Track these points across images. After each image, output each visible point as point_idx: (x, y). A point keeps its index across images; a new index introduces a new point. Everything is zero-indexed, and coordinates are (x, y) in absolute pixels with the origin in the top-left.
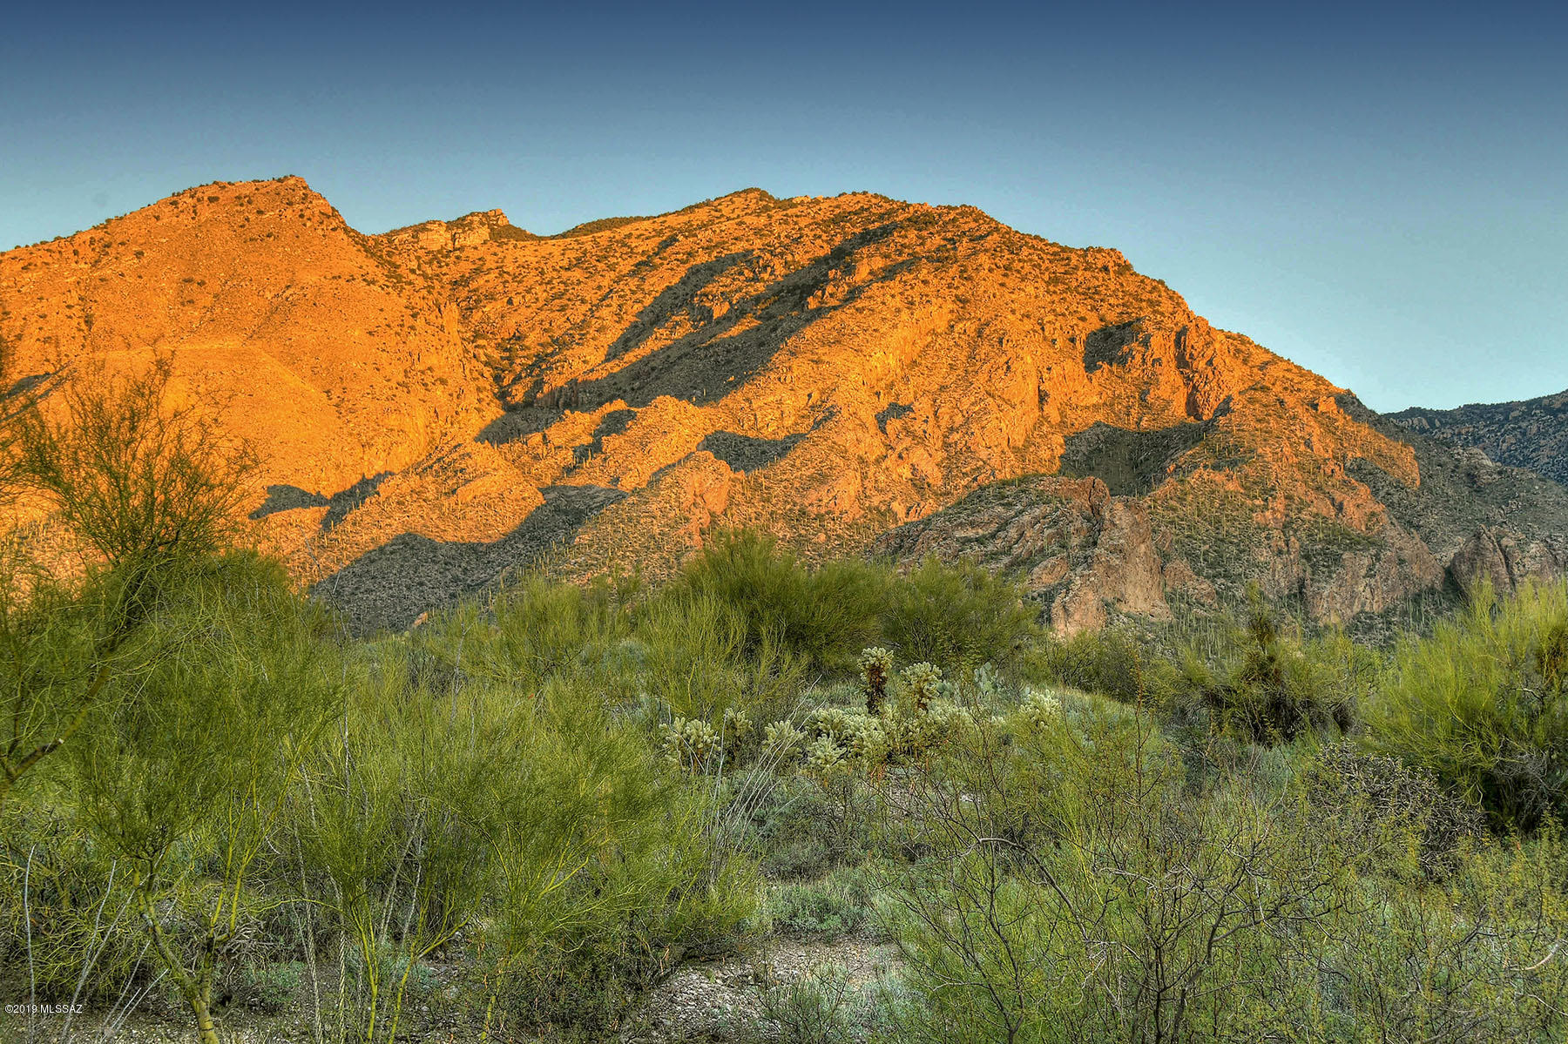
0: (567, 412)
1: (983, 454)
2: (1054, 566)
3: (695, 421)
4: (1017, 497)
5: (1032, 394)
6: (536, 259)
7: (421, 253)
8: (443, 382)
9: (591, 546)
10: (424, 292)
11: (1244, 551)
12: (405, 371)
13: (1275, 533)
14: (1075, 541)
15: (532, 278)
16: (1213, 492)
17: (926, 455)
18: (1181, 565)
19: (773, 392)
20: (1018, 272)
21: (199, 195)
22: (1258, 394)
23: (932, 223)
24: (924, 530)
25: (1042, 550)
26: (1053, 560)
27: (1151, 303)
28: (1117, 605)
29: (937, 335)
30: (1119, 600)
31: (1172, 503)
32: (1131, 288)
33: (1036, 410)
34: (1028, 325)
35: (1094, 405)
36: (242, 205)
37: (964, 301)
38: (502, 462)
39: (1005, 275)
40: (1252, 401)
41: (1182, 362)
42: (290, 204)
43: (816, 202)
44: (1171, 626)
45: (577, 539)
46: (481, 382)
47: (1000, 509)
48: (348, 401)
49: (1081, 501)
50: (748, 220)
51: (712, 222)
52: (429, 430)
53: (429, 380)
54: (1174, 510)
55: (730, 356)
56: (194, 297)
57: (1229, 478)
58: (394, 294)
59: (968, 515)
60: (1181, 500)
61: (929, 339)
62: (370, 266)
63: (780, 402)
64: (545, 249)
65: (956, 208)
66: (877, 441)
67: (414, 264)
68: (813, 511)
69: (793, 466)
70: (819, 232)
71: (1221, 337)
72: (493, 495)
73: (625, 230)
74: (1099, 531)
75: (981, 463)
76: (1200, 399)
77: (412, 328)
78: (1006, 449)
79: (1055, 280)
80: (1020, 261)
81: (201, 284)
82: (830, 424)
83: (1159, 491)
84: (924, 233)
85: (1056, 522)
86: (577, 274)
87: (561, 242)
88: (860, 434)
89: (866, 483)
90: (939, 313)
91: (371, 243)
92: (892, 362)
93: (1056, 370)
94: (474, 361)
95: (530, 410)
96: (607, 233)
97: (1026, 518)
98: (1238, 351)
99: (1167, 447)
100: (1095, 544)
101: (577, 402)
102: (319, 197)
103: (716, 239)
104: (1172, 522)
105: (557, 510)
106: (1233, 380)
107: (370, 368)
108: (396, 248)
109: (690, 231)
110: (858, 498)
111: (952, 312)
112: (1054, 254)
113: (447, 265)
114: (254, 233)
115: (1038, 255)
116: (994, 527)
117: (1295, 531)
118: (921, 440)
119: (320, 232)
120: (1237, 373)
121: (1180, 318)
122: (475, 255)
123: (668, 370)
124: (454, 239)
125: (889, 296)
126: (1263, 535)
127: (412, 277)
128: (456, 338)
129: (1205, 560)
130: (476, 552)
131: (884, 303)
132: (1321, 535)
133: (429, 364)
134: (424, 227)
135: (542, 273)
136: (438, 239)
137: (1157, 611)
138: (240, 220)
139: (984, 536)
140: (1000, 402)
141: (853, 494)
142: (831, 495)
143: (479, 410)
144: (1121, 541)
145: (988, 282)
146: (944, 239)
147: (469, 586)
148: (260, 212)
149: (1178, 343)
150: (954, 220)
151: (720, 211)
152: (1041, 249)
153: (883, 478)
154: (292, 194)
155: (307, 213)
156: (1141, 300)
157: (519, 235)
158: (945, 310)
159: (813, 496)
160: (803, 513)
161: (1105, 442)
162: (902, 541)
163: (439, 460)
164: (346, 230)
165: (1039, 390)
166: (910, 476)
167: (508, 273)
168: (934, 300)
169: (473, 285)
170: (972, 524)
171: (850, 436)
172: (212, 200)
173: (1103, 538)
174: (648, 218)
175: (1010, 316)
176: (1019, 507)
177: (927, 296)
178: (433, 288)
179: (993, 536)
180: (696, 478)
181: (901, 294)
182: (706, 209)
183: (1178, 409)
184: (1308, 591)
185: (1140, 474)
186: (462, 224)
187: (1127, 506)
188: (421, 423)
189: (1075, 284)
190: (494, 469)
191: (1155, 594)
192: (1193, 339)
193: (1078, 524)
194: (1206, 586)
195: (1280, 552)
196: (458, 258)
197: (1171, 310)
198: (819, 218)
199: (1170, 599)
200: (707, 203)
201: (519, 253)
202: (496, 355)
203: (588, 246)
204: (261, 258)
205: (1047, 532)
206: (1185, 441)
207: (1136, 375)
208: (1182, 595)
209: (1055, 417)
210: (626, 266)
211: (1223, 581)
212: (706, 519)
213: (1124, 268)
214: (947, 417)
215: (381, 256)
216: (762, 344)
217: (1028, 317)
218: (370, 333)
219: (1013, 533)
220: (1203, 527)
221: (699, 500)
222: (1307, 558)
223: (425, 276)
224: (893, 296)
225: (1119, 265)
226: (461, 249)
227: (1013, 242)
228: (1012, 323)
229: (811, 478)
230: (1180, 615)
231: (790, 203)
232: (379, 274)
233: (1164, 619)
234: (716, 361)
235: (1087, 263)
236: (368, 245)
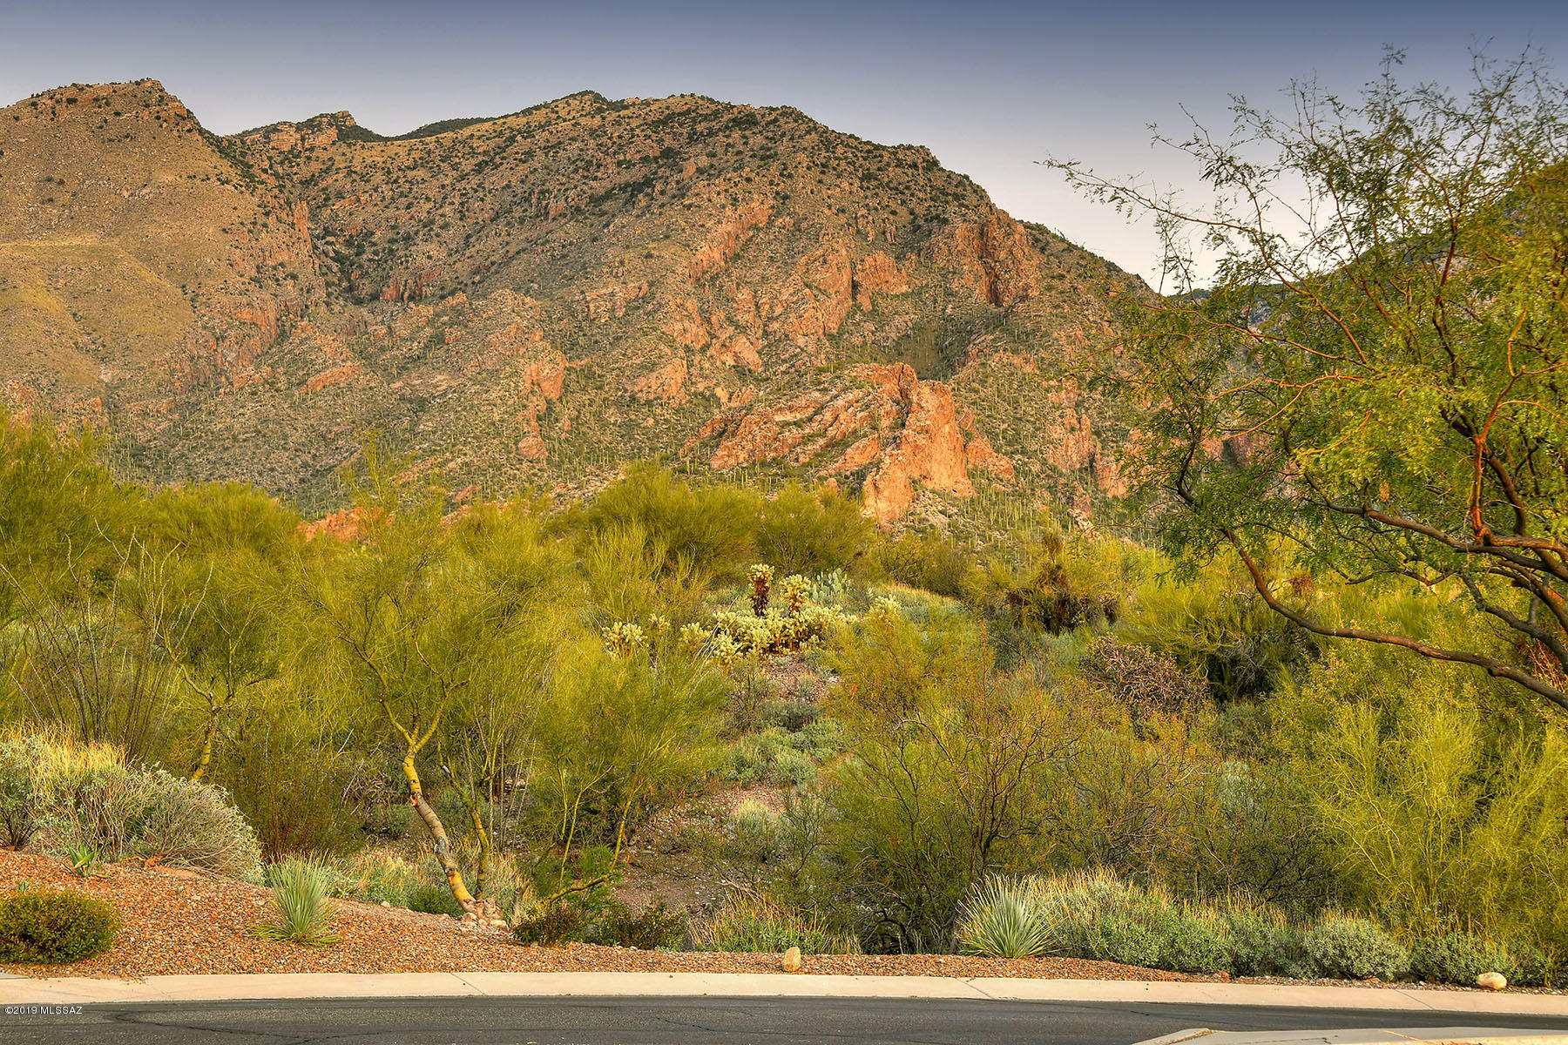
0: (412, 305)
1: (801, 341)
2: (865, 447)
3: (532, 313)
4: (832, 383)
5: (846, 285)
6: (382, 159)
7: (272, 153)
8: (294, 277)
9: (434, 433)
10: (276, 191)
11: (1040, 429)
12: (258, 267)
13: (1068, 411)
14: (885, 423)
15: (379, 177)
16: (1012, 374)
17: (748, 343)
18: (981, 443)
19: (605, 285)
20: (834, 169)
21: (58, 96)
22: (1056, 282)
23: (756, 124)
24: (746, 415)
25: (855, 431)
26: (865, 441)
27: (957, 197)
28: (923, 482)
29: (759, 229)
30: (925, 477)
31: (975, 385)
32: (939, 183)
33: (850, 300)
34: (843, 219)
35: (903, 294)
36: (100, 107)
37: (786, 197)
38: (351, 354)
39: (823, 172)
40: (1050, 288)
41: (985, 251)
42: (147, 106)
43: (647, 103)
44: (972, 501)
45: (422, 427)
46: (330, 277)
47: (817, 394)
48: (203, 294)
49: (891, 386)
50: (583, 121)
51: (549, 123)
52: (279, 323)
53: (280, 276)
54: (977, 392)
55: (565, 251)
56: (54, 196)
57: (1027, 361)
58: (247, 195)
59: (787, 401)
60: (983, 382)
61: (751, 233)
62: (225, 167)
63: (613, 294)
64: (392, 149)
65: (777, 109)
66: (701, 331)
67: (266, 165)
68: (642, 397)
69: (624, 355)
70: (649, 132)
71: (1021, 228)
72: (342, 385)
73: (467, 132)
74: (907, 413)
75: (799, 350)
76: (1001, 287)
77: (265, 226)
78: (822, 337)
79: (868, 177)
80: (836, 158)
81: (61, 182)
82: (660, 315)
83: (963, 373)
84: (747, 133)
85: (868, 406)
86: (420, 173)
87: (406, 142)
88: (687, 324)
89: (692, 370)
90: (759, 207)
91: (225, 143)
92: (717, 255)
93: (869, 261)
94: (322, 256)
95: (376, 303)
96: (450, 135)
97: (840, 402)
98: (1037, 240)
99: (971, 332)
100: (903, 425)
101: (420, 295)
102: (174, 99)
103: (553, 141)
104: (973, 404)
105: (403, 398)
106: (1030, 271)
107: (224, 264)
108: (249, 149)
109: (528, 133)
110: (684, 384)
111: (772, 207)
112: (869, 152)
113: (298, 165)
114: (112, 132)
115: (853, 153)
116: (811, 411)
117: (1087, 410)
118: (742, 329)
119: (175, 133)
120: (1035, 262)
121: (983, 210)
122: (325, 156)
123: (507, 264)
124: (303, 139)
125: (710, 193)
126: (1058, 413)
127: (264, 176)
128: (305, 235)
129: (1004, 438)
130: (324, 438)
131: (710, 200)
132: (1111, 413)
133: (280, 259)
134: (274, 129)
135: (389, 172)
136: (288, 140)
137: (960, 487)
138: (98, 121)
139: (801, 420)
140: (816, 292)
141: (680, 381)
142: (659, 382)
143: (328, 304)
144: (928, 422)
145: (804, 181)
146: (767, 138)
147: (317, 471)
148: (117, 114)
149: (982, 234)
150: (776, 120)
151: (557, 112)
152: (856, 148)
153: (707, 365)
154: (149, 97)
155: (163, 114)
156: (948, 194)
157: (367, 136)
158: (766, 206)
159: (642, 382)
160: (633, 399)
161: (913, 329)
162: (726, 425)
163: (289, 352)
164: (202, 132)
165: (853, 281)
166: (733, 363)
167: (356, 172)
168: (756, 196)
169: (322, 184)
170: (790, 409)
171: (678, 326)
172: (71, 101)
173: (911, 420)
174: (487, 120)
175: (826, 211)
176: (834, 392)
177: (750, 192)
178: (284, 187)
179: (810, 420)
180: (534, 367)
181: (726, 191)
182: (544, 111)
183: (979, 294)
184: (1099, 465)
185: (945, 358)
186: (313, 125)
187: (933, 389)
188: (272, 317)
189: (886, 180)
190: (343, 361)
191: (958, 471)
192: (997, 233)
193: (888, 407)
194: (1004, 462)
195: (1073, 429)
196: (309, 158)
197: (975, 203)
198: (649, 121)
199: (971, 475)
200: (546, 106)
201: (366, 154)
202: (344, 251)
203: (432, 147)
204: (118, 158)
205: (859, 415)
206: (987, 327)
207: (942, 265)
208: (982, 471)
209: (867, 305)
210: (468, 165)
211: (1020, 456)
212: (543, 406)
213: (933, 164)
214: (767, 307)
215: (234, 157)
216: (595, 240)
217: (843, 211)
218: (224, 230)
219: (828, 416)
220: (1003, 407)
221: (536, 388)
222: (1097, 433)
223: (276, 175)
224: (719, 194)
225: (928, 161)
226: (312, 149)
227: (829, 140)
228: (828, 217)
229: (642, 367)
230: (980, 490)
231: (622, 105)
232: (233, 174)
233: (966, 494)
234: (552, 255)
235: (898, 159)
236: (221, 146)
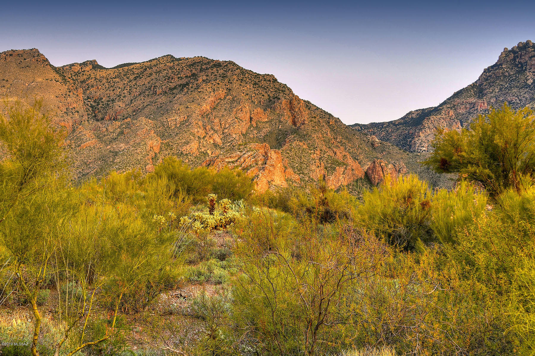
0: (114, 121)
1: (234, 136)
2: (254, 170)
3: (151, 125)
4: (243, 149)
5: (248, 118)
6: (106, 75)
7: (72, 72)
8: (78, 112)
9: (120, 163)
10: (73, 84)
11: (308, 166)
12: (67, 108)
13: (317, 161)
14: (260, 163)
15: (104, 81)
16: (299, 148)
17: (218, 136)
18: (290, 170)
19: (174, 117)
20: (245, 81)
21: (7, 53)
22: (313, 119)
23: (221, 66)
24: (217, 159)
25: (251, 165)
26: (254, 168)
27: (283, 91)
28: (272, 182)
29: (221, 100)
30: (272, 181)
31: (288, 151)
32: (277, 86)
33: (249, 123)
34: (247, 97)
35: (266, 122)
36: (19, 57)
37: (230, 90)
38: (94, 137)
39: (241, 82)
40: (311, 121)
41: (291, 109)
42: (34, 57)
43: (187, 59)
44: (287, 189)
45: (116, 161)
46: (89, 112)
47: (239, 153)
48: (50, 117)
49: (262, 151)
50: (168, 64)
51: (157, 65)
52: (73, 127)
53: (74, 111)
54: (289, 154)
55: (162, 105)
56: (5, 85)
57: (304, 144)
58: (64, 86)
59: (229, 155)
60: (290, 151)
61: (219, 101)
62: (57, 77)
63: (176, 119)
64: (108, 72)
65: (227, 61)
66: (203, 132)
67: (70, 76)
68: (185, 153)
69: (179, 139)
70: (188, 68)
71: (302, 102)
72: (92, 147)
73: (132, 67)
74: (267, 160)
75: (233, 139)
76: (296, 120)
77: (69, 95)
78: (241, 135)
79: (255, 84)
80: (245, 78)
81: (7, 81)
82: (190, 126)
83: (284, 148)
84: (218, 69)
85: (255, 157)
86: (117, 80)
87: (113, 70)
88: (199, 129)
89: (200, 144)
90: (222, 93)
91: (58, 69)
92: (208, 108)
93: (255, 110)
94: (87, 106)
95: (103, 121)
96: (127, 68)
97: (246, 156)
98: (307, 106)
99: (287, 135)
100: (266, 163)
101: (117, 119)
102: (42, 55)
103: (158, 70)
104: (287, 157)
105: (110, 151)
106: (305, 115)
107: (56, 107)
108: (65, 71)
109: (151, 68)
110: (198, 149)
111: (226, 93)
112: (256, 76)
113: (80, 76)
114: (23, 65)
115: (251, 76)
116: (237, 158)
117: (323, 160)
118: (216, 132)
119: (42, 65)
120: (307, 112)
121: (291, 95)
122: (88, 73)
123: (143, 109)
124: (82, 68)
125: (207, 88)
126: (314, 161)
127: (69, 80)
128: (81, 98)
129: (297, 169)
130: (86, 164)
131: (206, 90)
132: (330, 162)
133: (74, 106)
134: (73, 65)
135: (108, 79)
136: (77, 69)
137: (283, 184)
138: (19, 61)
139: (234, 161)
140: (239, 120)
141: (196, 148)
142: (190, 148)
143: (88, 121)
144: (273, 163)
145: (235, 85)
146: (224, 71)
147: (84, 174)
148: (25, 59)
149: (290, 103)
150: (227, 65)
151: (160, 61)
152: (252, 75)
153: (205, 143)
154: (35, 54)
155: (39, 60)
156: (280, 90)
157: (101, 68)
158: (224, 92)
159: (185, 148)
160: (182, 153)
161: (269, 133)
162: (210, 162)
163: (76, 136)
164: (50, 65)
165: (250, 117)
166: (213, 142)
167: (97, 79)
168: (221, 89)
169: (87, 83)
170: (230, 157)
171: (196, 130)
172: (11, 55)
173: (268, 162)
174: (138, 63)
175: (242, 94)
176: (244, 152)
177: (219, 88)
178: (75, 83)
179: (237, 161)
180: (151, 142)
181: (211, 87)
182: (156, 61)
183: (290, 122)
184: (326, 178)
185: (279, 143)
186: (85, 64)
187: (275, 152)
188: (71, 124)
189: (261, 85)
190: (92, 139)
191: (282, 179)
192: (295, 103)
193: (261, 158)
194: (297, 177)
195: (318, 167)
196: (83, 74)
197: (288, 93)
198: (188, 64)
199: (287, 180)
200: (156, 59)
201: (101, 73)
202: (94, 104)
203: (121, 71)
204: (25, 73)
205: (252, 160)
206: (292, 133)
207: (278, 113)
208: (290, 179)
209: (255, 125)
210: (132, 77)
211: (302, 175)
212: (154, 155)
213: (275, 80)
214: (224, 124)
215: (60, 73)
216: (171, 102)
217: (248, 95)
218: (56, 97)
219: (242, 160)
220: (297, 159)
221: (151, 149)
222: (326, 168)
223: (73, 79)
224: (209, 88)
225: (274, 79)
226: (84, 71)
227: (243, 72)
228: (243, 96)
229: (185, 143)
230: (290, 185)
231: (180, 59)
232: (60, 79)
233: (285, 186)
234: (158, 107)
235: (265, 79)
236: (57, 70)
